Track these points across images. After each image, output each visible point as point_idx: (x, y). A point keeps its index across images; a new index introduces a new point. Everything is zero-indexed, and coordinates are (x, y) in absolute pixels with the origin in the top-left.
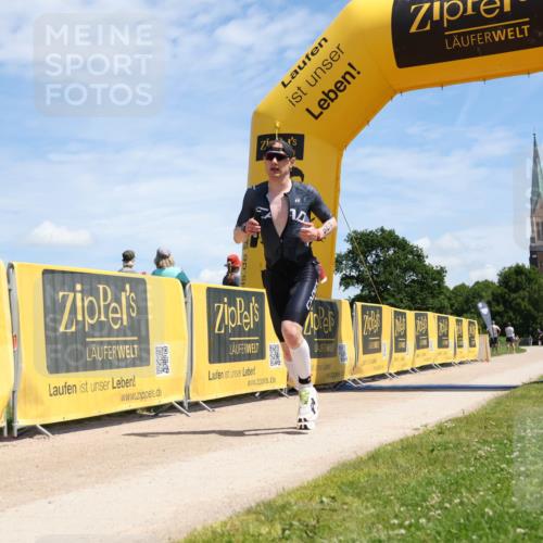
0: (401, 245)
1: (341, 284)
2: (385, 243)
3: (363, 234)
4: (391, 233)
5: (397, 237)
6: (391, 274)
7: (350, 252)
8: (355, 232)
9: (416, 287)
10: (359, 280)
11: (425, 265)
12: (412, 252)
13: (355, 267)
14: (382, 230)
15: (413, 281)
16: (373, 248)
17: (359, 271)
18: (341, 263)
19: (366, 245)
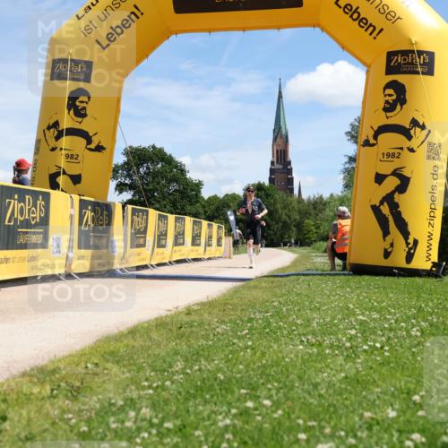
0: (168, 161)
1: (116, 189)
2: (155, 158)
3: (137, 149)
4: (161, 150)
5: (165, 154)
6: (158, 184)
7: (125, 163)
8: (130, 147)
9: (178, 195)
10: (131, 187)
11: (186, 178)
12: (176, 167)
13: (129, 176)
14: (154, 147)
15: (176, 191)
16: (145, 161)
17: (132, 180)
18: (118, 172)
19: (139, 159)
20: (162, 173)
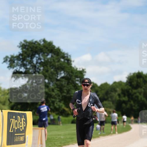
0: (57, 52)
1: (12, 77)
2: (44, 49)
4: (50, 44)
5: (54, 47)
6: (47, 71)
7: (20, 55)
8: (25, 41)
9: (64, 82)
11: (71, 67)
12: (63, 57)
13: (24, 65)
14: (44, 41)
15: (63, 78)
16: (37, 52)
17: (26, 68)
18: (14, 62)
19: (32, 51)
20: (51, 62)
